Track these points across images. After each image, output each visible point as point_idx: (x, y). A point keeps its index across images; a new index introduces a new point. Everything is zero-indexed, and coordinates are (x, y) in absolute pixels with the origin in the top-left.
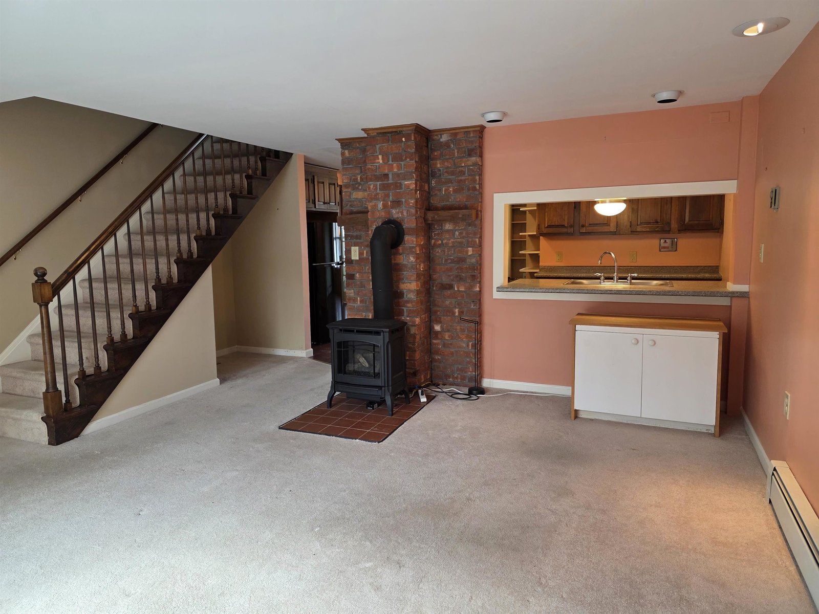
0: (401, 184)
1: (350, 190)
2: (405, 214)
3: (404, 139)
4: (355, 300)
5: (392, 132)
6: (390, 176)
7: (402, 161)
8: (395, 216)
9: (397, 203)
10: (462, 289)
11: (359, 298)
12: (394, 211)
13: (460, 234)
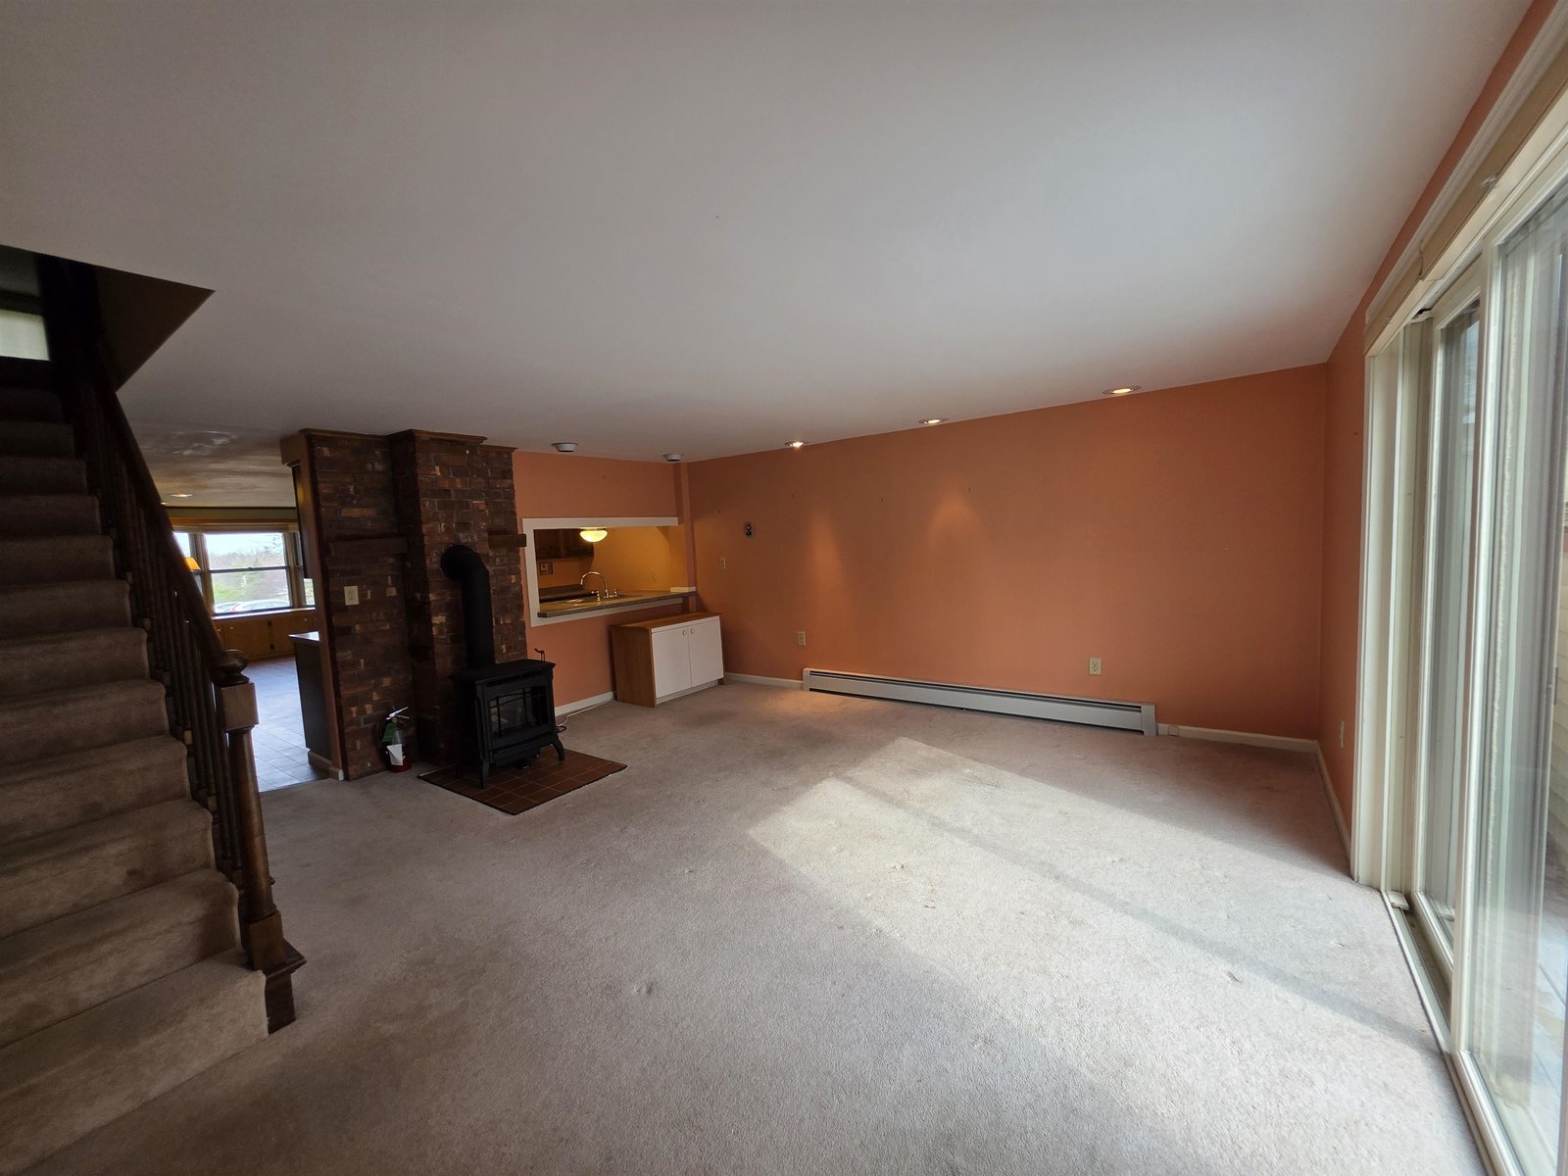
0: (468, 504)
1: (336, 505)
2: (475, 538)
3: (468, 452)
4: (354, 664)
5: (450, 441)
6: (452, 493)
7: (468, 476)
8: (464, 541)
9: (464, 526)
10: (508, 621)
11: (362, 661)
12: (461, 535)
13: (502, 560)
